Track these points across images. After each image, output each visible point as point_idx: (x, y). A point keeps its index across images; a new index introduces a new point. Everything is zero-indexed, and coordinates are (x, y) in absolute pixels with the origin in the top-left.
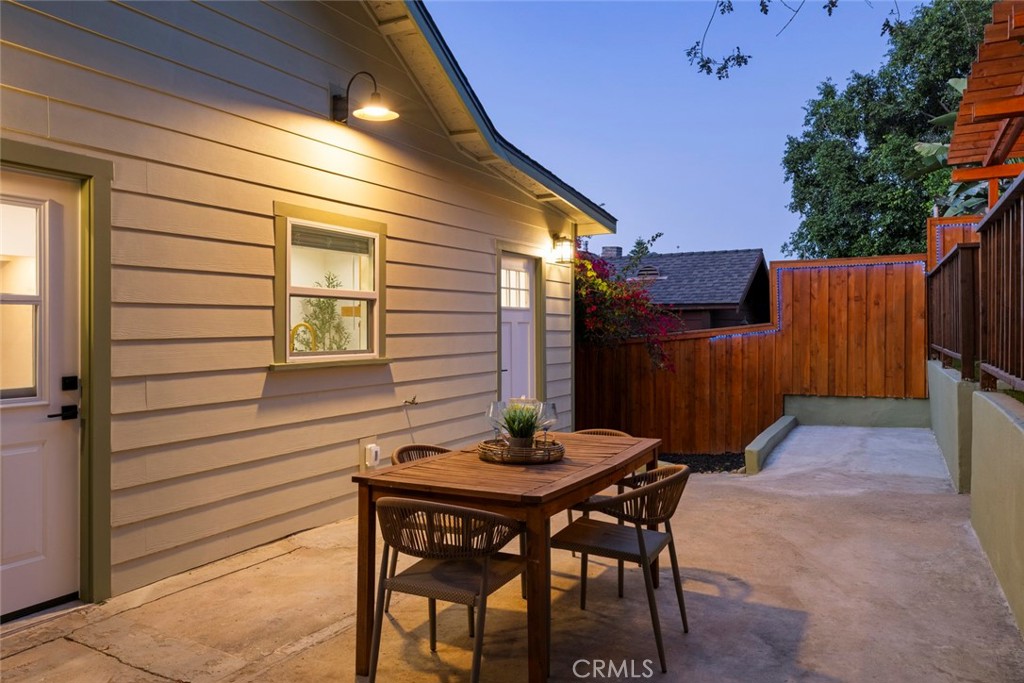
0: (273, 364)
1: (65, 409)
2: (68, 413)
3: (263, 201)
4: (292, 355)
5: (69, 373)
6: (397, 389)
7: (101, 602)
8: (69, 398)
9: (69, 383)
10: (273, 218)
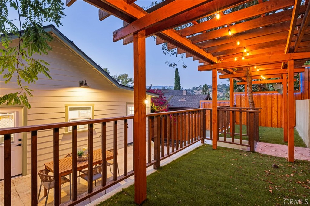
0: (65, 133)
1: (19, 144)
2: (20, 145)
3: (63, 105)
4: (69, 130)
5: (20, 138)
6: (97, 134)
7: (25, 176)
8: (20, 142)
9: (20, 140)
10: (65, 107)
